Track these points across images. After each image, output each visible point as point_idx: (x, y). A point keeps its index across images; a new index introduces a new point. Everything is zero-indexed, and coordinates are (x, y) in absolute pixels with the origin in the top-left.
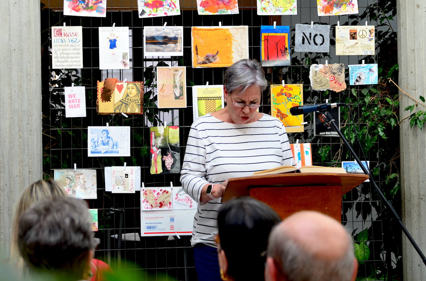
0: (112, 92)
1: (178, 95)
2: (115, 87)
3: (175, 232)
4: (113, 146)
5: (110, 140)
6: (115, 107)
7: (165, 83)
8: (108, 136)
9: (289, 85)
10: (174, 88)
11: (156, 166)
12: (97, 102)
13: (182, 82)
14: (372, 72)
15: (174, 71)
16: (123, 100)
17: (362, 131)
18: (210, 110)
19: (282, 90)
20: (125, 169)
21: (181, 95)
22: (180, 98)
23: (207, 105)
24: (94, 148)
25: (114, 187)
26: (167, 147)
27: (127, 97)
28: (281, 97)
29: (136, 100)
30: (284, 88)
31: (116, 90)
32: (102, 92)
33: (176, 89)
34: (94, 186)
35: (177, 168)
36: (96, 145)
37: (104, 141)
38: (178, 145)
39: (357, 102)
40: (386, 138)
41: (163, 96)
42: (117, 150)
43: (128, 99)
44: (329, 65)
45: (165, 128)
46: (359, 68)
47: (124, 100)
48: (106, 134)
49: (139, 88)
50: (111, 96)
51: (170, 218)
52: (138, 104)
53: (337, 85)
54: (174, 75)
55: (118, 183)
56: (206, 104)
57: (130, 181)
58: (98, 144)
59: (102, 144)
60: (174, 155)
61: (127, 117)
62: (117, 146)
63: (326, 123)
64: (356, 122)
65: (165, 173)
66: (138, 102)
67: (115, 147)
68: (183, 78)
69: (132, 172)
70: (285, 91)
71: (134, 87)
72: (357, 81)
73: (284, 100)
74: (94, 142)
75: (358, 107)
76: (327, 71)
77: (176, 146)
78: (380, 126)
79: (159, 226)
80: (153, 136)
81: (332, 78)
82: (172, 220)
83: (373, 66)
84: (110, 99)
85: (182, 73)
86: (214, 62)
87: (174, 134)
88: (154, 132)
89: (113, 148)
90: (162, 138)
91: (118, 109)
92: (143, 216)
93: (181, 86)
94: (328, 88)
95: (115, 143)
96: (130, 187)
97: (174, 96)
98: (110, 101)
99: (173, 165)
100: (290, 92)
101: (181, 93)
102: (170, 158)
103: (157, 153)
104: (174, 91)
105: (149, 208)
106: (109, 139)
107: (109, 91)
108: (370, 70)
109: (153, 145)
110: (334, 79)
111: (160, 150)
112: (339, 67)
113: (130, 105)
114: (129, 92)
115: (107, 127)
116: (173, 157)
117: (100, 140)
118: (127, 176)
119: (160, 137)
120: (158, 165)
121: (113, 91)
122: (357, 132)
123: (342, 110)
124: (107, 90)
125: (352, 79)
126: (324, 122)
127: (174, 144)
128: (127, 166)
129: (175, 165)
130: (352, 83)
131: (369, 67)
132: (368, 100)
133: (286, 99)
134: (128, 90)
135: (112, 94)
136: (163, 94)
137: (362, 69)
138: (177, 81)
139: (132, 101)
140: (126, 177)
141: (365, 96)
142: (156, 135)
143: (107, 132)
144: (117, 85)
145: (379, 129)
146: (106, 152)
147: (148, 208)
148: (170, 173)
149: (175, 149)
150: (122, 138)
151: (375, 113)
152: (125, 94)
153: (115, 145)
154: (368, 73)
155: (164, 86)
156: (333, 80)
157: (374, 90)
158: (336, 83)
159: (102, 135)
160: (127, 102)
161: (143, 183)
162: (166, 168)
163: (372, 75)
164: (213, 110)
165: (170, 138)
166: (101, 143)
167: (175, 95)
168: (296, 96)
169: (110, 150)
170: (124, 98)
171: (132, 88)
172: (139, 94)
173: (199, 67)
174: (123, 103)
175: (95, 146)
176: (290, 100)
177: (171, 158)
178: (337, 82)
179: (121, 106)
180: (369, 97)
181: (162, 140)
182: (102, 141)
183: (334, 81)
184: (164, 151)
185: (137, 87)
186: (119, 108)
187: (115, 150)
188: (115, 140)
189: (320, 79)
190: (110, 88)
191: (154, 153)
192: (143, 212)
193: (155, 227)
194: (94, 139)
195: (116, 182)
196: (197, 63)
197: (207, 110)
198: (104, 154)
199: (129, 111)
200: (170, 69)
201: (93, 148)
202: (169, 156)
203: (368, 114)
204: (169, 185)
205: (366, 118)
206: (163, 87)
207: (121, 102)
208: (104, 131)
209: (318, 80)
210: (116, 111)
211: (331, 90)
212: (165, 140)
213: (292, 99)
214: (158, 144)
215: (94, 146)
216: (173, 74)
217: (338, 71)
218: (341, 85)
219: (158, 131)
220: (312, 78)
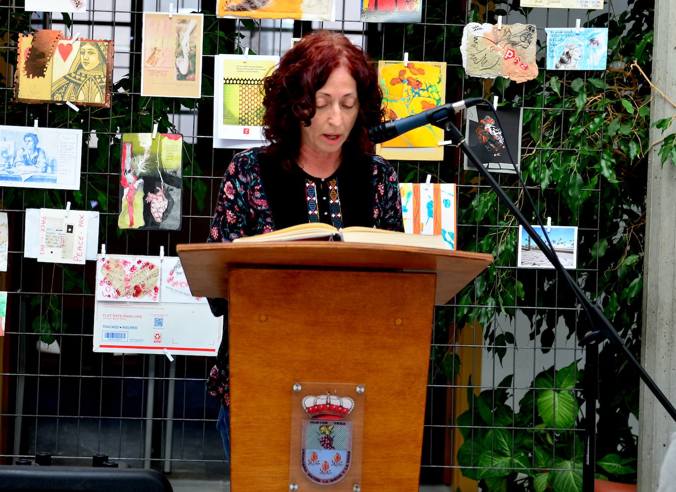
0: (48, 58)
1: (184, 71)
2: (55, 49)
3: (163, 348)
4: (46, 167)
5: (41, 154)
6: (53, 89)
7: (159, 47)
8: (37, 147)
9: (418, 64)
10: (177, 57)
11: (131, 212)
12: (17, 77)
13: (193, 45)
14: (596, 45)
15: (179, 21)
16: (70, 75)
17: (565, 165)
18: (250, 105)
19: (403, 72)
20: (67, 215)
21: (191, 71)
22: (188, 78)
23: (244, 95)
24: (7, 168)
25: (42, 249)
26: (157, 176)
27: (78, 69)
28: (399, 86)
29: (97, 77)
30: (408, 70)
31: (57, 55)
32: (28, 56)
33: (180, 58)
34: (3, 245)
35: (174, 219)
36: (11, 163)
37: (28, 157)
38: (179, 174)
39: (560, 106)
40: (616, 182)
41: (152, 73)
42: (53, 175)
43: (81, 74)
44: (505, 26)
45: (154, 137)
46: (569, 35)
47: (73, 75)
48: (31, 143)
49: (104, 53)
50: (46, 66)
51: (155, 319)
52: (101, 84)
53: (518, 69)
54: (179, 31)
55: (51, 241)
56: (241, 93)
57: (76, 239)
58: (15, 161)
59: (22, 162)
60: (170, 192)
61: (77, 109)
62: (54, 169)
63: (492, 145)
64: (556, 146)
65: (150, 228)
66: (102, 82)
67: (49, 169)
68: (196, 37)
69: (81, 222)
70: (408, 74)
71: (95, 50)
72: (562, 61)
73: (405, 94)
74: (8, 158)
75: (561, 115)
76: (499, 38)
77: (174, 175)
78: (605, 157)
79: (131, 334)
80: (128, 151)
81: (508, 53)
82: (159, 322)
83: (598, 33)
84: (44, 73)
85: (196, 26)
86: (263, 8)
87: (173, 149)
88: (131, 143)
89: (46, 172)
90: (146, 156)
91: (59, 94)
92: (99, 311)
93: (192, 53)
94: (500, 74)
95: (50, 161)
96: (75, 251)
97: (175, 73)
98: (44, 76)
99: (167, 211)
100: (420, 78)
101: (192, 69)
102: (160, 199)
103: (136, 186)
104: (177, 64)
105: (111, 296)
106: (38, 152)
107: (43, 55)
108: (592, 41)
109: (128, 169)
110: (512, 55)
111: (141, 181)
112: (526, 31)
113: (83, 86)
114: (82, 61)
115: (36, 129)
116: (168, 196)
117: (20, 153)
118: (70, 230)
119: (142, 154)
120: (135, 210)
121: (50, 57)
122: (555, 166)
123: (528, 120)
124: (38, 53)
125: (552, 57)
126: (487, 144)
127: (171, 170)
128: (71, 209)
129: (170, 213)
130: (551, 65)
131: (589, 35)
132: (581, 102)
133: (410, 92)
134: (82, 56)
135: (48, 63)
136: (155, 69)
137: (575, 38)
138: (183, 44)
139: (89, 79)
140: (68, 231)
141: (576, 94)
142: (134, 149)
143: (33, 139)
144: (59, 44)
145: (603, 163)
146: (31, 179)
147: (109, 296)
148: (160, 227)
149: (173, 181)
150: (66, 152)
151: (595, 129)
152: (75, 65)
153: (50, 165)
154: (588, 46)
155: (157, 52)
156: (510, 56)
157: (597, 83)
158: (516, 63)
159: (24, 144)
160: (79, 80)
161: (103, 246)
162: (153, 218)
163: (595, 51)
164: (256, 105)
165: (164, 157)
166: (21, 160)
167: (179, 71)
168: (430, 86)
169: (39, 174)
170: (72, 71)
171: (92, 53)
172: (104, 64)
173: (229, 16)
174: (71, 81)
175: (10, 165)
176: (416, 93)
177: (163, 199)
178: (519, 63)
179: (66, 88)
180: (585, 96)
181: (147, 161)
182: (25, 156)
183: (513, 60)
184: (150, 183)
185: (100, 50)
186: (61, 91)
187: (48, 175)
188: (50, 155)
189: (484, 53)
190: (45, 49)
191: (128, 186)
192: (100, 304)
193: (123, 335)
194: (8, 151)
195: (47, 241)
196: (225, 8)
197: (244, 105)
198: (26, 183)
199: (81, 98)
200: (170, 18)
201: (4, 170)
202: (159, 194)
203: (582, 130)
204: (158, 254)
205: (577, 139)
206: (154, 53)
207: (65, 80)
208: (28, 136)
209: (479, 56)
210: (55, 97)
211: (506, 77)
212: (153, 161)
213: (421, 92)
214: (138, 168)
215: (7, 166)
216: (177, 28)
217: (523, 39)
218: (526, 68)
219: (139, 143)
220: (467, 50)
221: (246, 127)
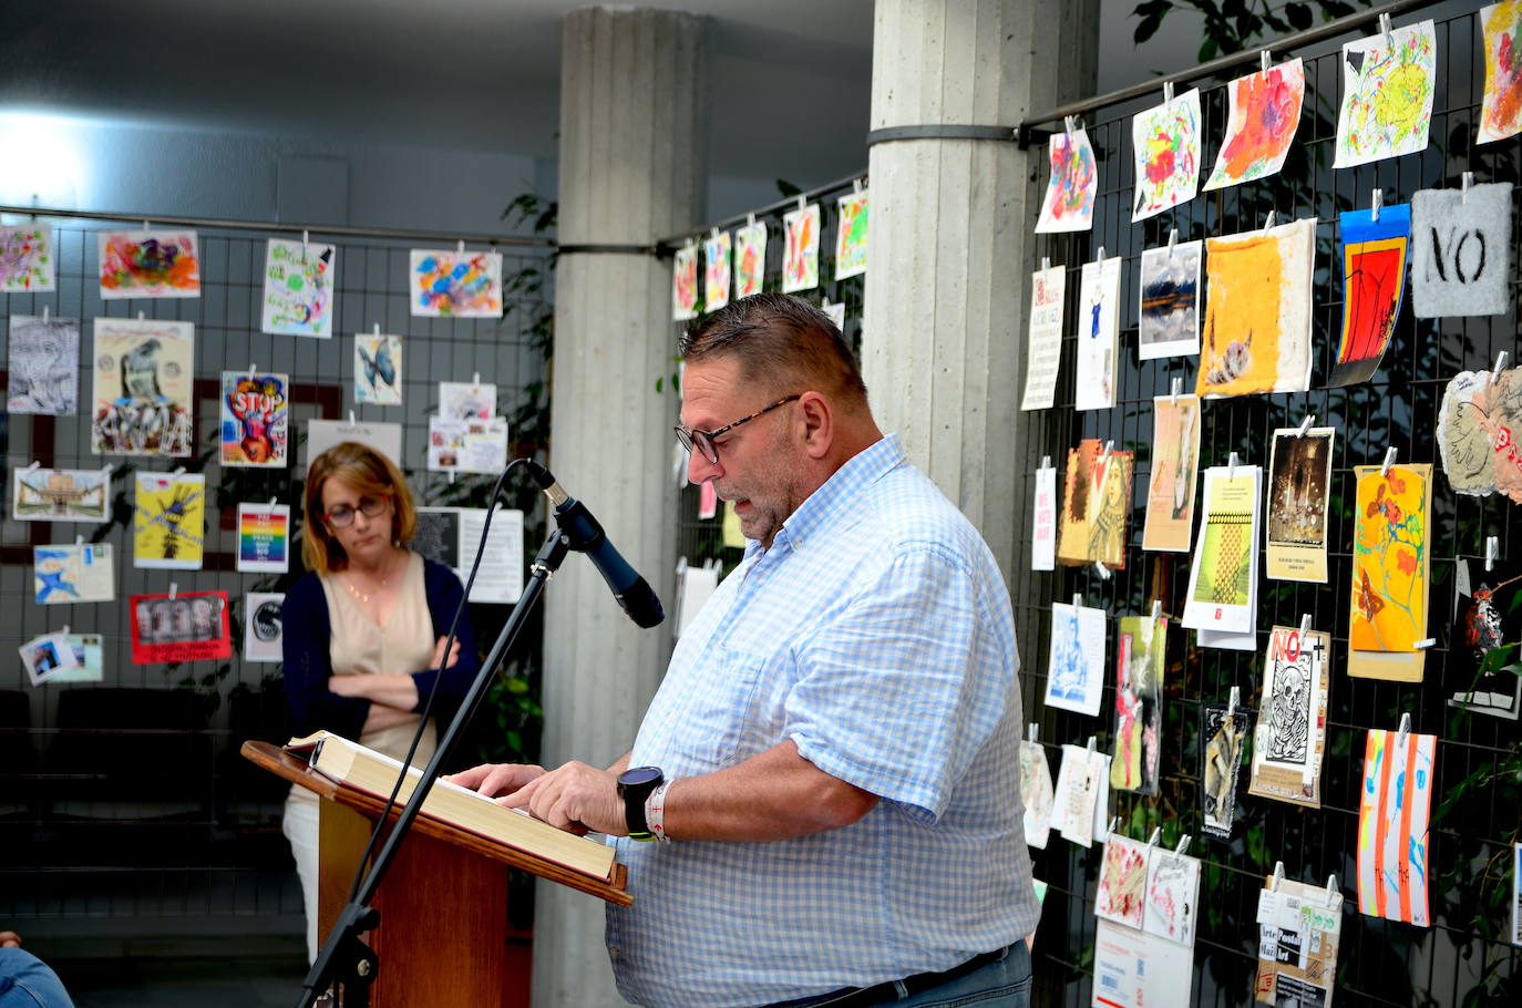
0: (1088, 488)
1: (1179, 502)
2: (1093, 472)
4: (1080, 675)
5: (1078, 653)
6: (1090, 542)
7: (1165, 458)
8: (1078, 639)
9: (1399, 470)
10: (1176, 476)
11: (1128, 759)
12: (1062, 522)
13: (1192, 452)
15: (1181, 410)
16: (1101, 515)
18: (1228, 563)
20: (1090, 759)
21: (1187, 501)
22: (1182, 513)
24: (1057, 675)
26: (1154, 697)
27: (1106, 505)
29: (1119, 518)
30: (1388, 484)
31: (1094, 483)
32: (1075, 486)
33: (1179, 478)
36: (1060, 667)
37: (1071, 657)
41: (1155, 506)
42: (1084, 689)
43: (1108, 514)
44: (1503, 374)
45: (1154, 624)
47: (1103, 516)
48: (1074, 634)
49: (1125, 475)
50: (1086, 501)
51: (1139, 961)
52: (1120, 531)
53: (1514, 472)
54: (1182, 429)
56: (1222, 540)
57: (1089, 803)
58: (1063, 664)
59: (1067, 665)
61: (1105, 576)
62: (1086, 677)
63: (1483, 651)
65: (1145, 790)
66: (1121, 526)
67: (1083, 678)
68: (1193, 438)
69: (1096, 773)
71: (1119, 471)
73: (1381, 538)
74: (1059, 658)
76: (1490, 403)
79: (1121, 982)
80: (1127, 650)
81: (1498, 436)
82: (1141, 968)
84: (1085, 514)
85: (1195, 418)
86: (1241, 373)
87: (1163, 647)
88: (1132, 635)
90: (1146, 659)
91: (1094, 548)
92: (1100, 936)
93: (1190, 467)
94: (1493, 485)
95: (1084, 665)
96: (1086, 823)
97: (1173, 507)
98: (1084, 519)
100: (1399, 500)
101: (1186, 497)
102: (1154, 738)
103: (1134, 712)
104: (1176, 488)
106: (1078, 649)
107: (1084, 484)
109: (1126, 681)
110: (1506, 440)
111: (1139, 703)
113: (1109, 534)
114: (1110, 491)
115: (1075, 609)
118: (1086, 784)
119: (1143, 656)
120: (1131, 757)
124: (1081, 480)
133: (1387, 531)
134: (1110, 482)
135: (1088, 496)
136: (1158, 499)
138: (1183, 451)
139: (1113, 522)
140: (1086, 788)
142: (1134, 646)
143: (1076, 627)
144: (1096, 463)
147: (1105, 908)
148: (1152, 791)
150: (1094, 650)
152: (1104, 497)
153: (1083, 672)
155: (1162, 469)
156: (1503, 444)
158: (1510, 458)
159: (1069, 635)
160: (1107, 523)
162: (1147, 772)
165: (1159, 661)
166: (1066, 662)
167: (1176, 503)
168: (1411, 518)
169: (1076, 687)
170: (1102, 509)
171: (1116, 476)
172: (1124, 495)
173: (1211, 394)
174: (1101, 527)
175: (1059, 670)
176: (1392, 534)
178: (1514, 458)
179: (1098, 538)
181: (1148, 668)
182: (1069, 656)
183: (1506, 452)
184: (1148, 709)
185: (1122, 471)
186: (1095, 543)
187: (1081, 688)
188: (1085, 654)
189: (1468, 439)
190: (1086, 473)
191: (1125, 712)
192: (1102, 923)
193: (1116, 983)
194: (1059, 647)
195: (1071, 802)
196: (1206, 380)
197: (1222, 562)
198: (1066, 701)
199: (1108, 556)
200: (1175, 406)
202: (1153, 729)
206: (1159, 470)
207: (1098, 525)
208: (1072, 622)
209: (1464, 447)
210: (1091, 554)
211: (1504, 493)
212: (1153, 667)
213: (1399, 532)
214: (1137, 681)
215: (1056, 672)
216: (1180, 422)
217: (1521, 401)
219: (1141, 635)
220: (1445, 434)
221: (1219, 606)
